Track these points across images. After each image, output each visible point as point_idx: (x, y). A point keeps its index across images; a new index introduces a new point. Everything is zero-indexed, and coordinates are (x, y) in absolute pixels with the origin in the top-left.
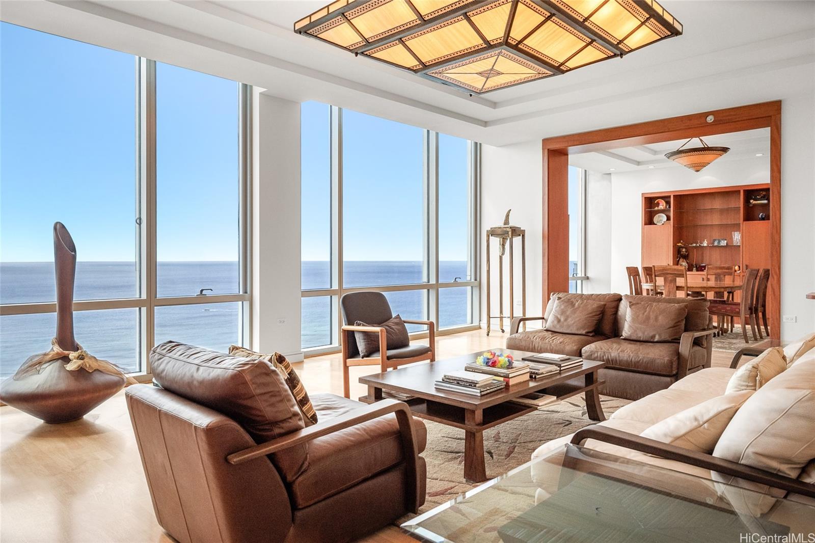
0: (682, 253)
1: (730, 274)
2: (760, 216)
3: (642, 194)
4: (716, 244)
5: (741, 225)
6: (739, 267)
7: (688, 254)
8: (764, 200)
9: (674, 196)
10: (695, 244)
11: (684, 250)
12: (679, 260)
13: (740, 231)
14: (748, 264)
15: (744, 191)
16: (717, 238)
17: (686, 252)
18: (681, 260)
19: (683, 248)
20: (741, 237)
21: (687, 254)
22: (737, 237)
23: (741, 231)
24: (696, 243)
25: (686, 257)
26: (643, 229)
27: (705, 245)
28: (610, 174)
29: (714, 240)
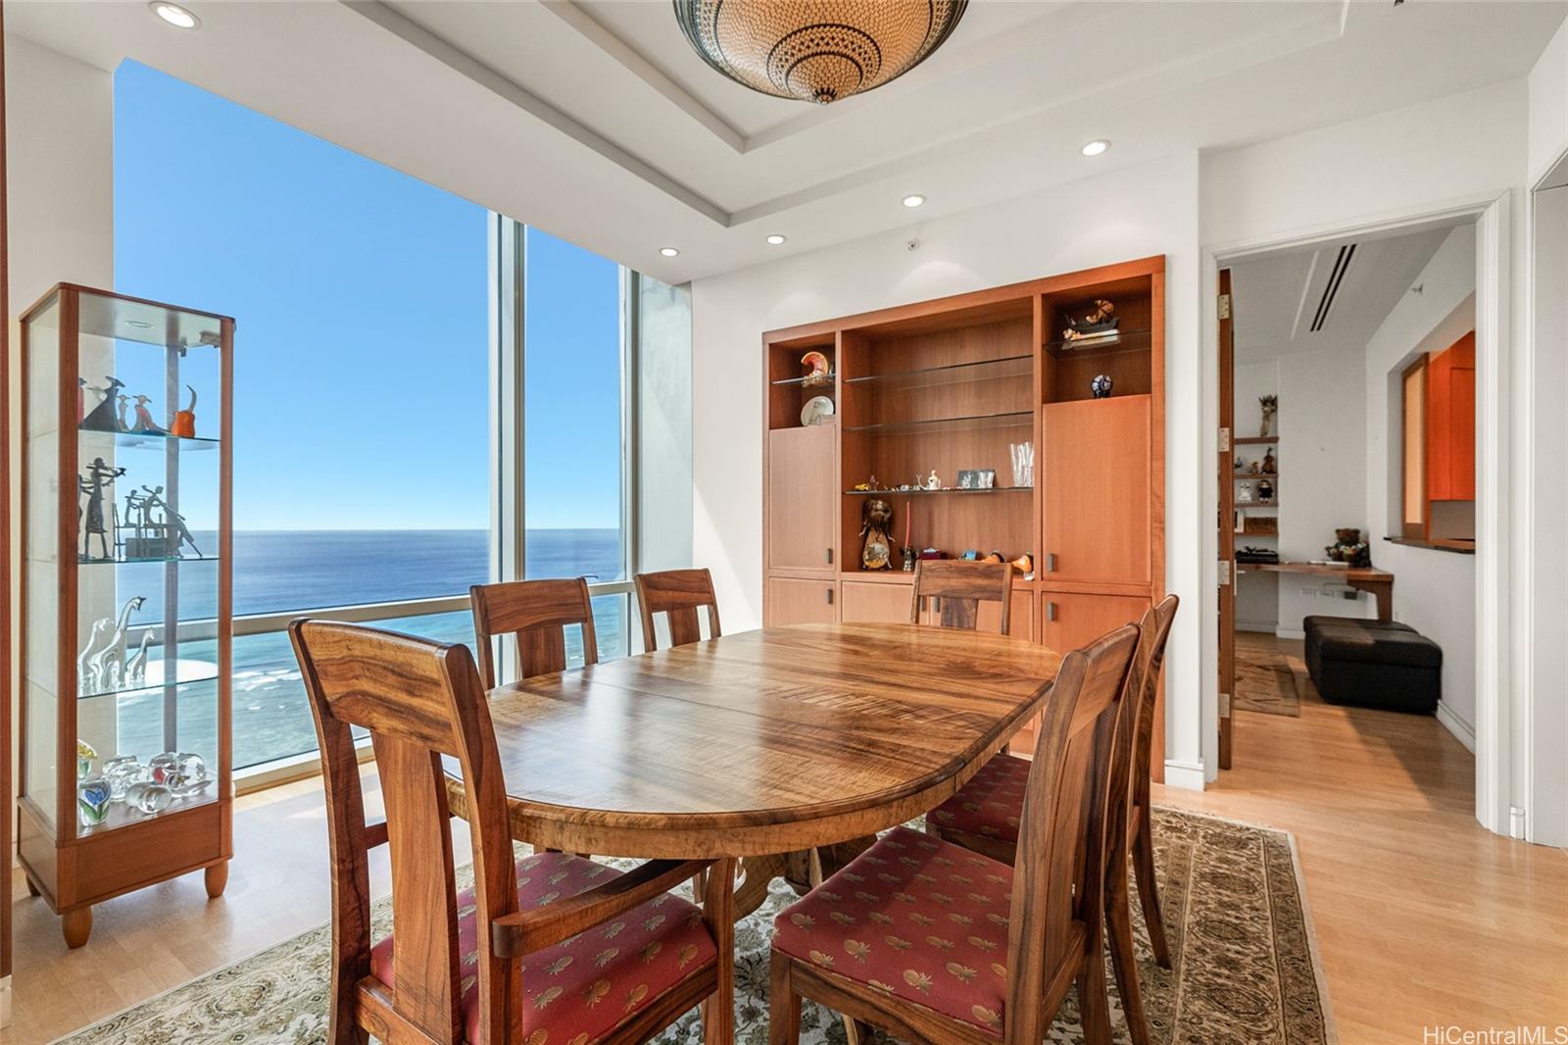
0: (873, 513)
1: (995, 595)
2: (1095, 385)
3: (764, 334)
4: (966, 484)
5: (1036, 416)
6: (1031, 558)
7: (891, 518)
8: (1109, 329)
9: (843, 332)
10: (907, 487)
11: (880, 505)
12: (866, 536)
13: (1031, 441)
14: (1056, 551)
15: (1044, 296)
16: (971, 468)
17: (886, 511)
18: (872, 535)
19: (876, 497)
20: (1035, 459)
21: (888, 515)
22: (1023, 461)
23: (1036, 438)
24: (912, 484)
25: (886, 527)
26: (766, 441)
27: (932, 487)
28: (689, 283)
29: (962, 474)
